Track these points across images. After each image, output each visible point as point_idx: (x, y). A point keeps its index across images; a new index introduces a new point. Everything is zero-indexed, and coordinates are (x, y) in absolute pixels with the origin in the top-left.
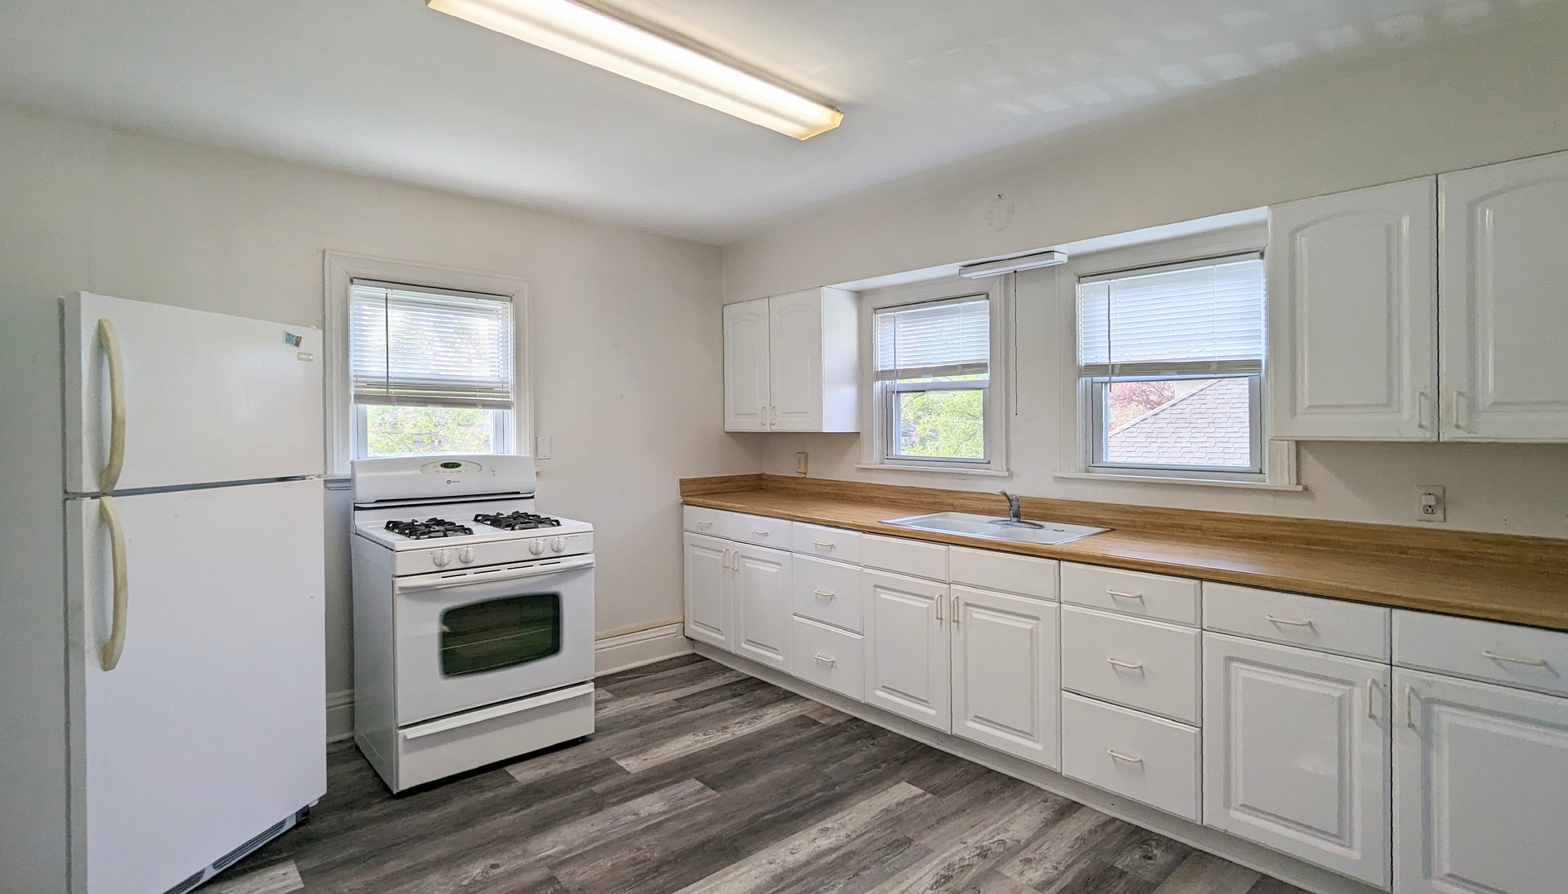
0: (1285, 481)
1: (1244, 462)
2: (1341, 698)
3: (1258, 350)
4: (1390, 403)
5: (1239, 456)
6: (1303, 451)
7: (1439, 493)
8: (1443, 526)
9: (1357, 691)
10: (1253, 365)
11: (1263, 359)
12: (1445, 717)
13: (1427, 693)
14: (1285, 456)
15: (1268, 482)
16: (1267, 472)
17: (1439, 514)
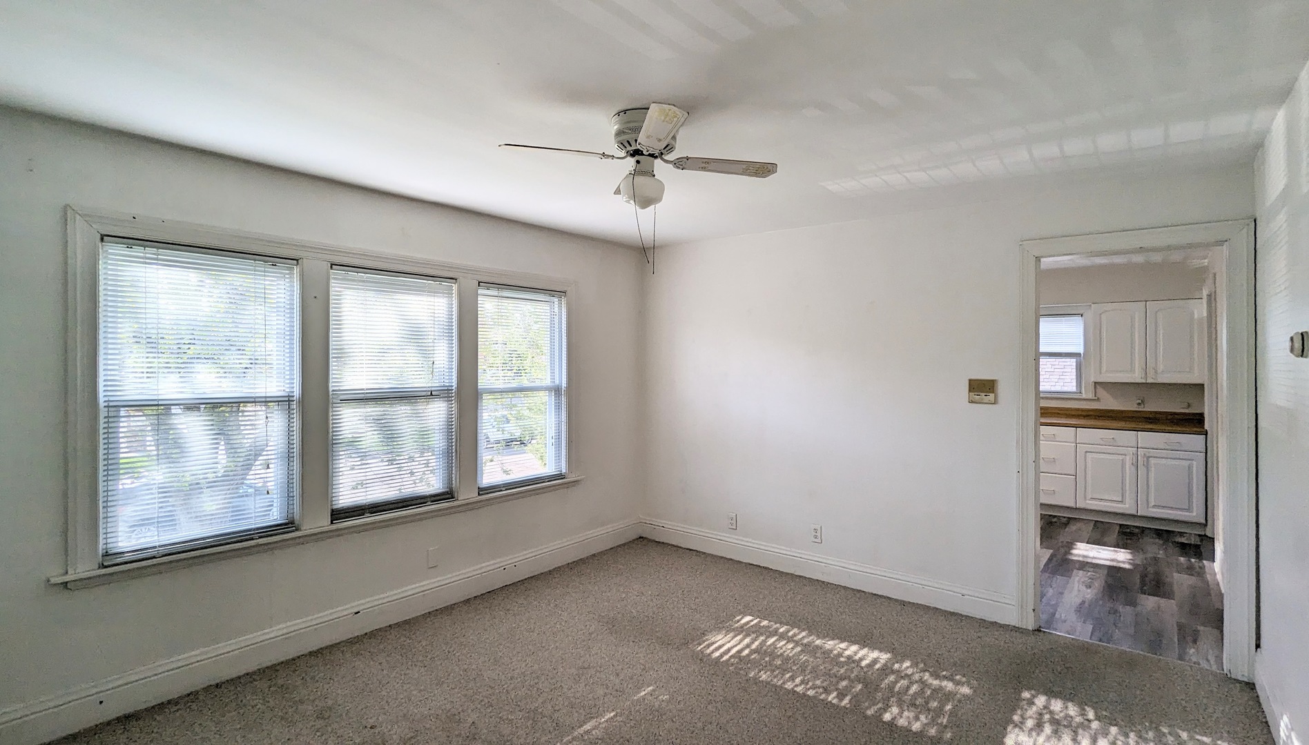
0: (1091, 396)
1: (1074, 389)
2: (1123, 460)
3: (1080, 350)
4: (1132, 370)
5: (1071, 387)
6: (1098, 387)
7: (1142, 398)
8: (1144, 410)
9: (1128, 458)
10: (1079, 354)
11: (1082, 353)
12: (1152, 461)
13: (1148, 455)
14: (1091, 388)
15: (1084, 396)
16: (1083, 392)
17: (1143, 406)
